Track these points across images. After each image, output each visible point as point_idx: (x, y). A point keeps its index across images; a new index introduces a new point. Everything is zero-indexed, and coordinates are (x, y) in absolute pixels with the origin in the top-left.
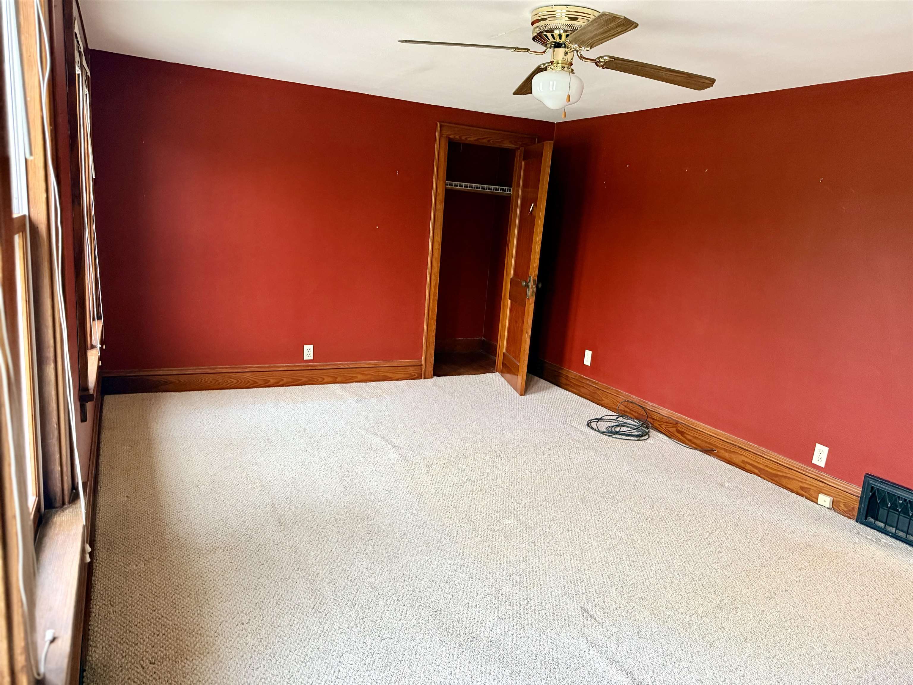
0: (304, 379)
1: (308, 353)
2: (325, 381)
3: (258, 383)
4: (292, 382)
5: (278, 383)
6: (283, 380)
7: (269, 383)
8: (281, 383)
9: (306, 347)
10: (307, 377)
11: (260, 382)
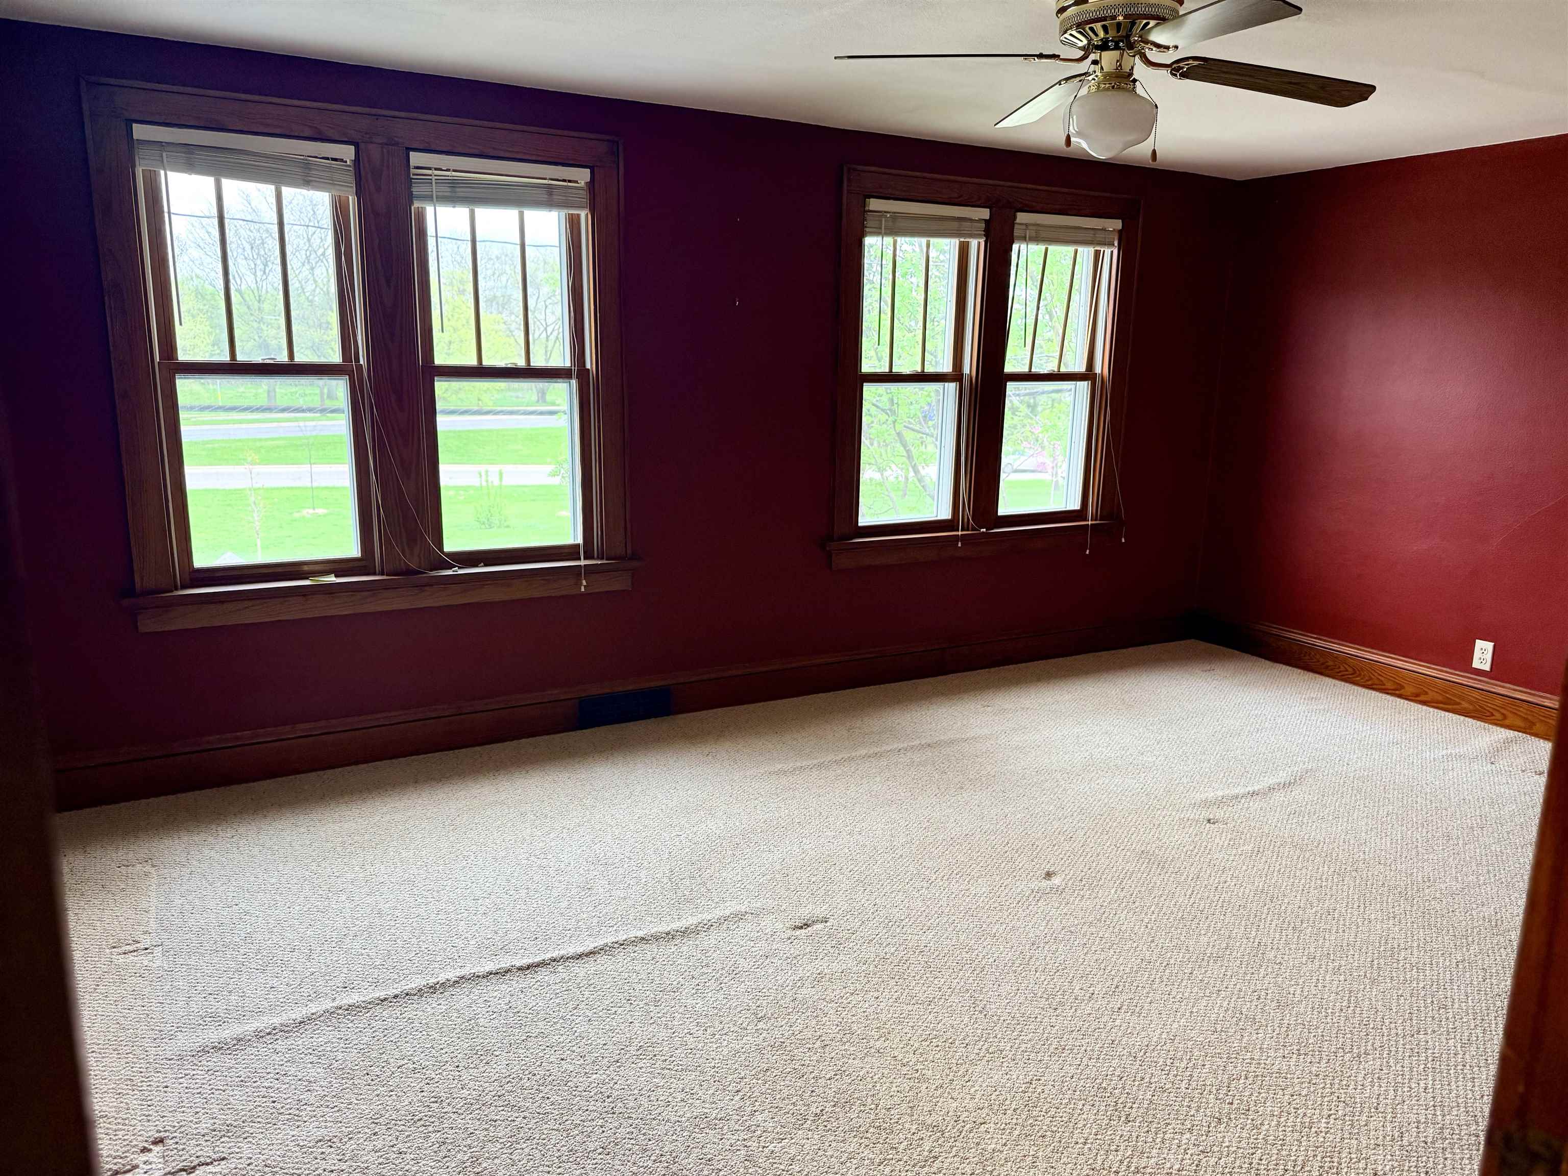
0: (1465, 705)
1: (1481, 655)
2: (1507, 722)
3: (1384, 685)
4: (1441, 703)
5: (1417, 695)
6: (1426, 693)
7: (1402, 692)
8: (1422, 698)
9: (1479, 644)
10: (1471, 703)
11: (1389, 685)
